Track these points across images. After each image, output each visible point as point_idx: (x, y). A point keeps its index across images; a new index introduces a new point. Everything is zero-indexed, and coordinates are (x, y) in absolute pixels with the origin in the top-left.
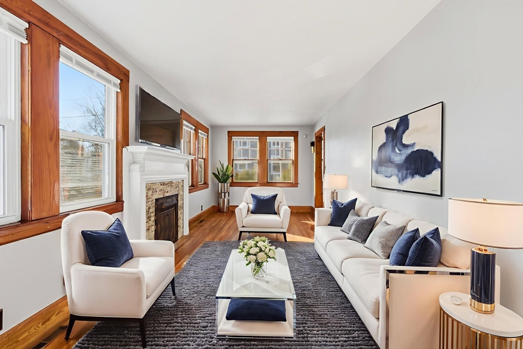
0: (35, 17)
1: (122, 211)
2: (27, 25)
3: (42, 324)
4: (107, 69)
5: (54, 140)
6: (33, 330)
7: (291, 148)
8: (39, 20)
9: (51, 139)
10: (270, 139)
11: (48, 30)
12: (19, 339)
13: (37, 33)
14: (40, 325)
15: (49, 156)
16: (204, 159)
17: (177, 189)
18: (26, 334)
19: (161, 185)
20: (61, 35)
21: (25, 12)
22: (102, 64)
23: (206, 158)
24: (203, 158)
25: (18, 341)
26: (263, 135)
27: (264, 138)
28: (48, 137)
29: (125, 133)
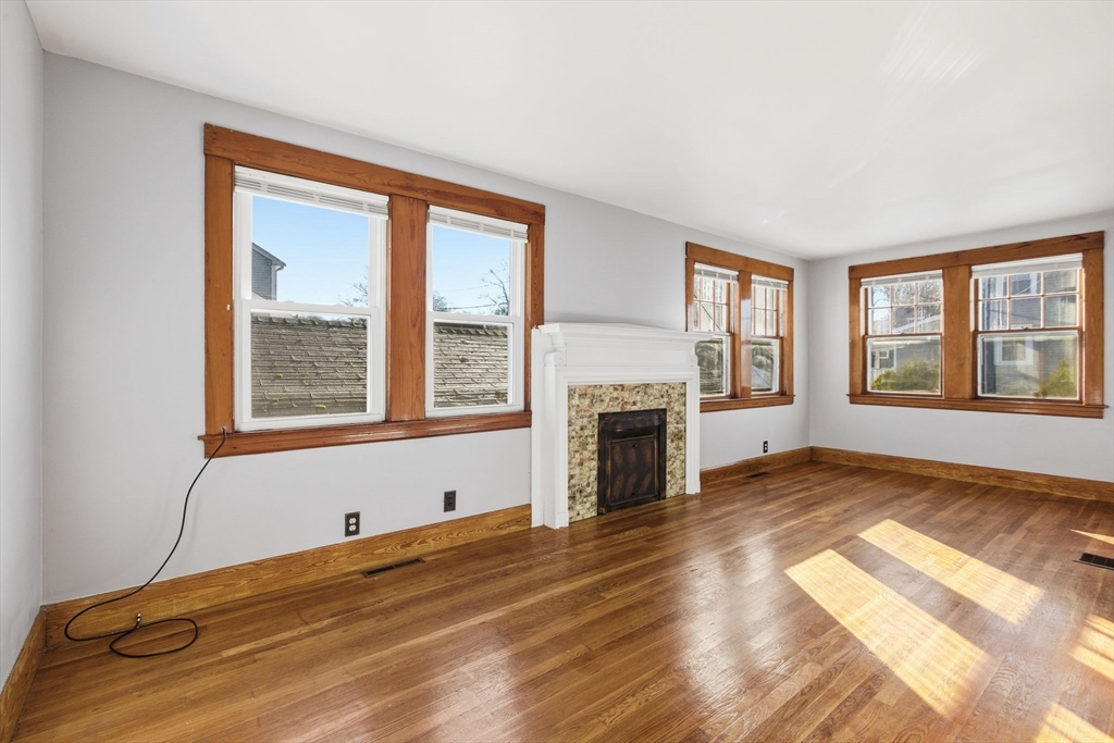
0: (396, 186)
1: (530, 426)
2: (387, 198)
3: (402, 547)
4: (502, 215)
5: (418, 325)
6: (389, 548)
7: (1074, 289)
8: (401, 187)
9: (414, 326)
10: (981, 272)
11: (412, 194)
12: (376, 552)
13: (400, 204)
14: (399, 547)
15: (411, 346)
16: (782, 339)
17: (666, 400)
18: (382, 550)
19: (615, 389)
20: (429, 194)
21: (384, 185)
22: (492, 211)
23: (786, 336)
24: (777, 337)
25: (372, 554)
26: (956, 264)
27: (963, 271)
28: (410, 324)
29: (535, 305)
